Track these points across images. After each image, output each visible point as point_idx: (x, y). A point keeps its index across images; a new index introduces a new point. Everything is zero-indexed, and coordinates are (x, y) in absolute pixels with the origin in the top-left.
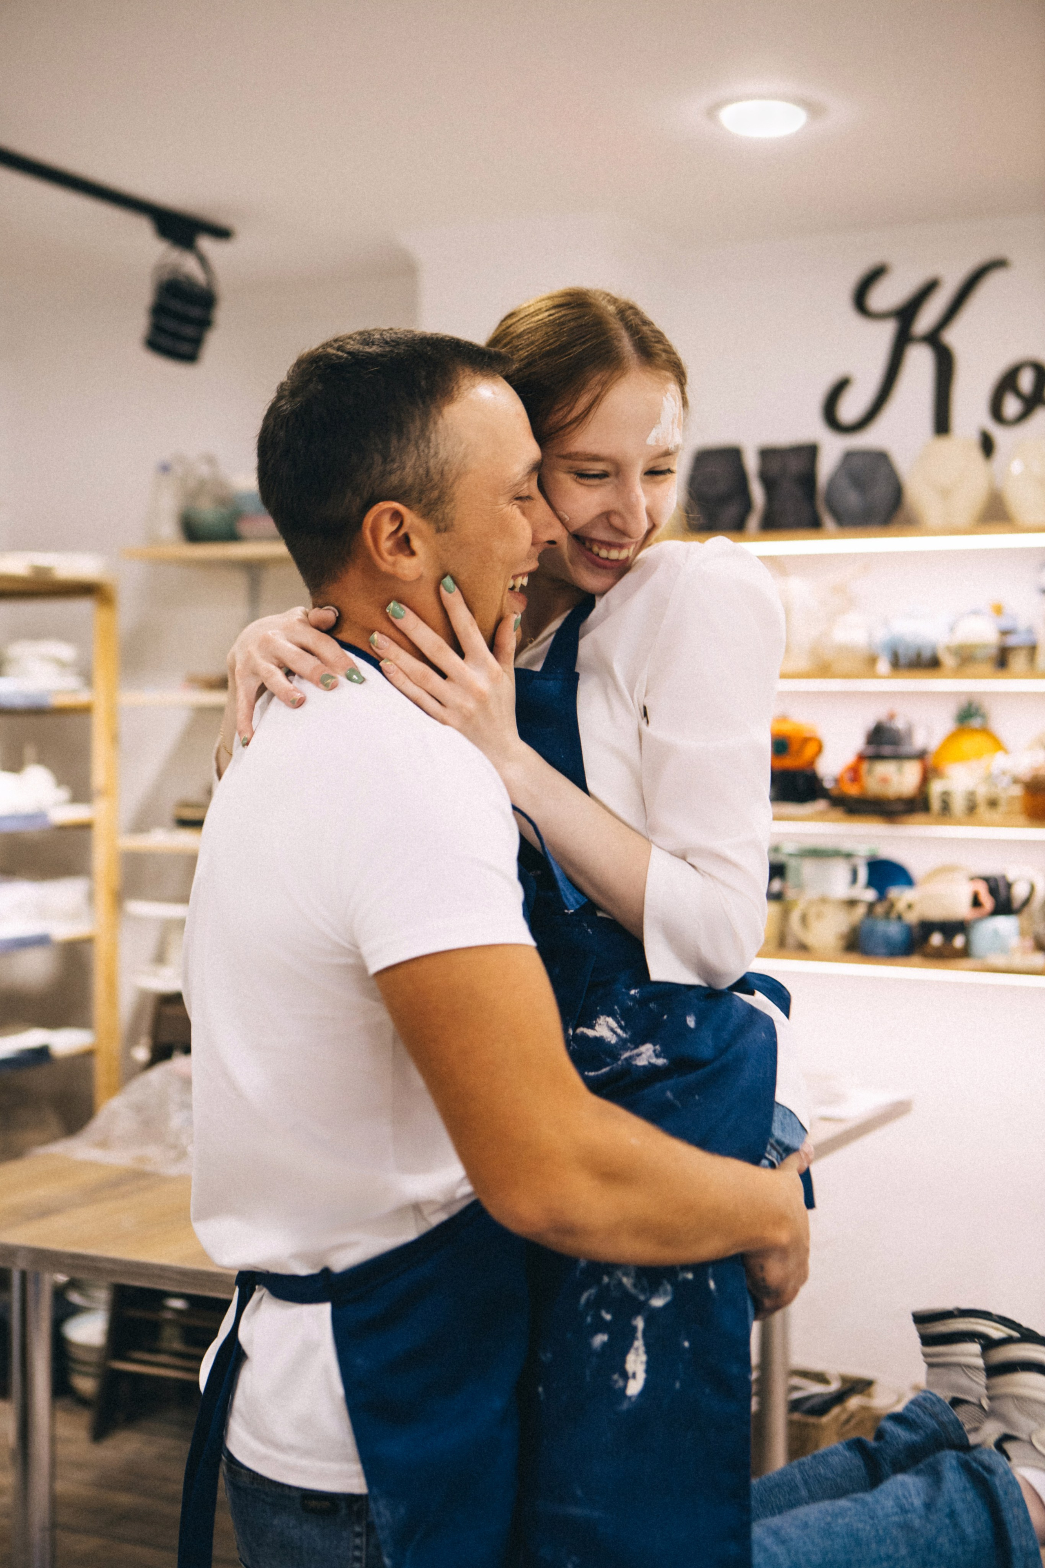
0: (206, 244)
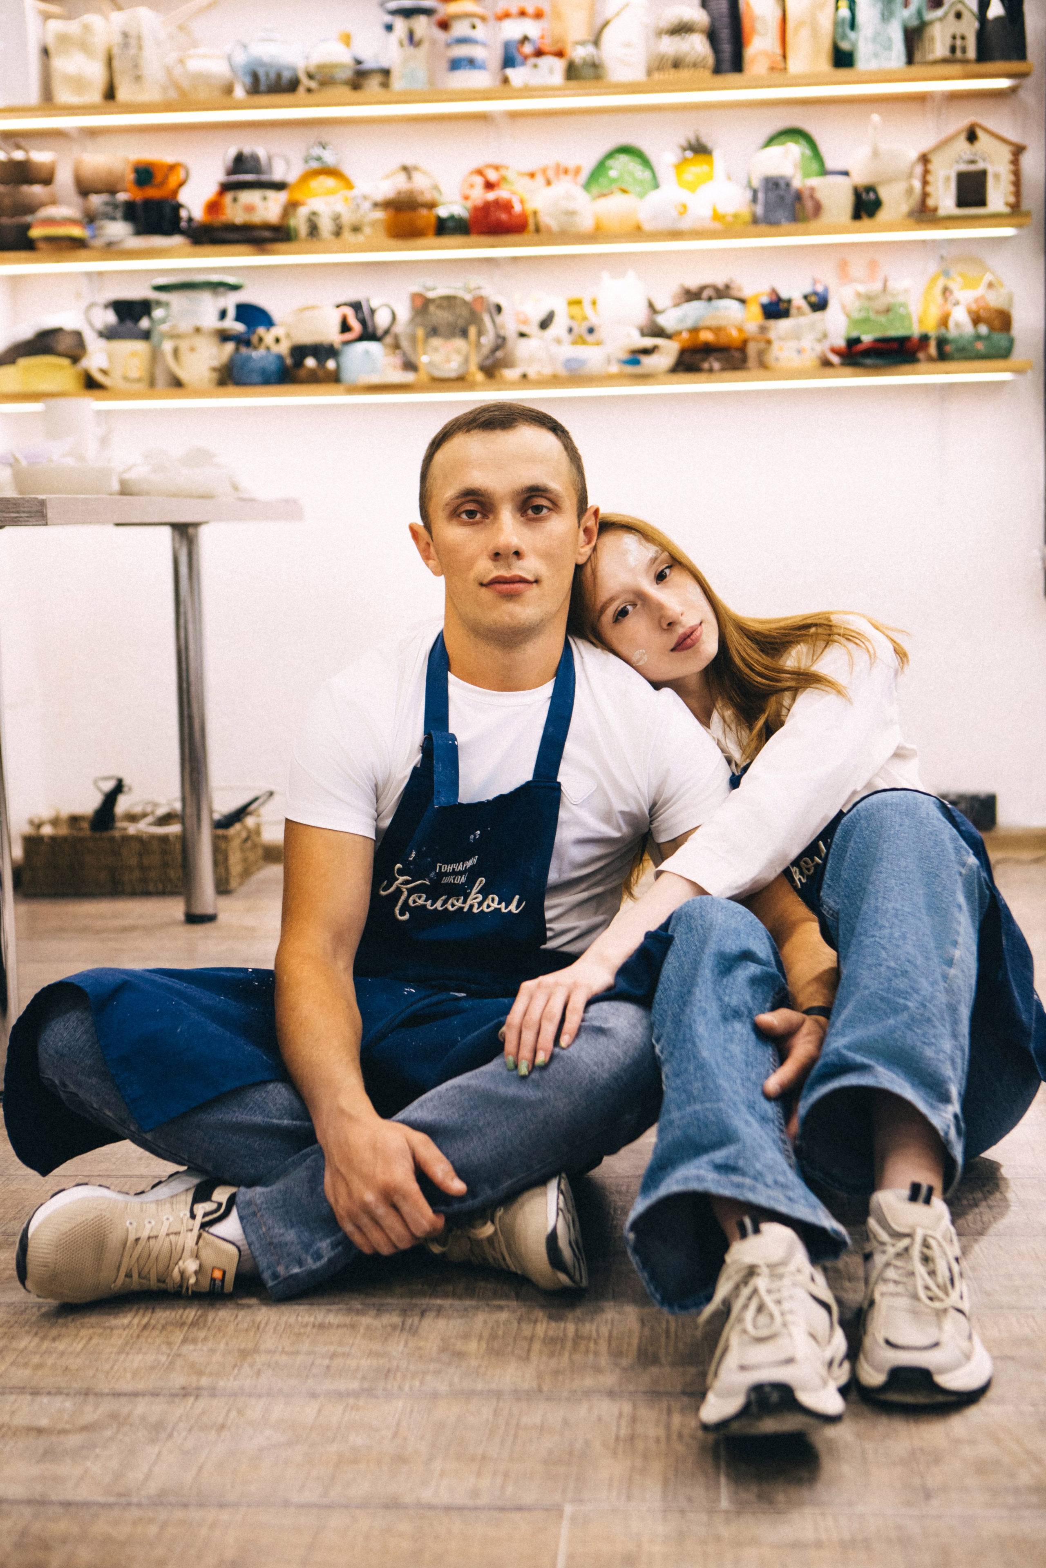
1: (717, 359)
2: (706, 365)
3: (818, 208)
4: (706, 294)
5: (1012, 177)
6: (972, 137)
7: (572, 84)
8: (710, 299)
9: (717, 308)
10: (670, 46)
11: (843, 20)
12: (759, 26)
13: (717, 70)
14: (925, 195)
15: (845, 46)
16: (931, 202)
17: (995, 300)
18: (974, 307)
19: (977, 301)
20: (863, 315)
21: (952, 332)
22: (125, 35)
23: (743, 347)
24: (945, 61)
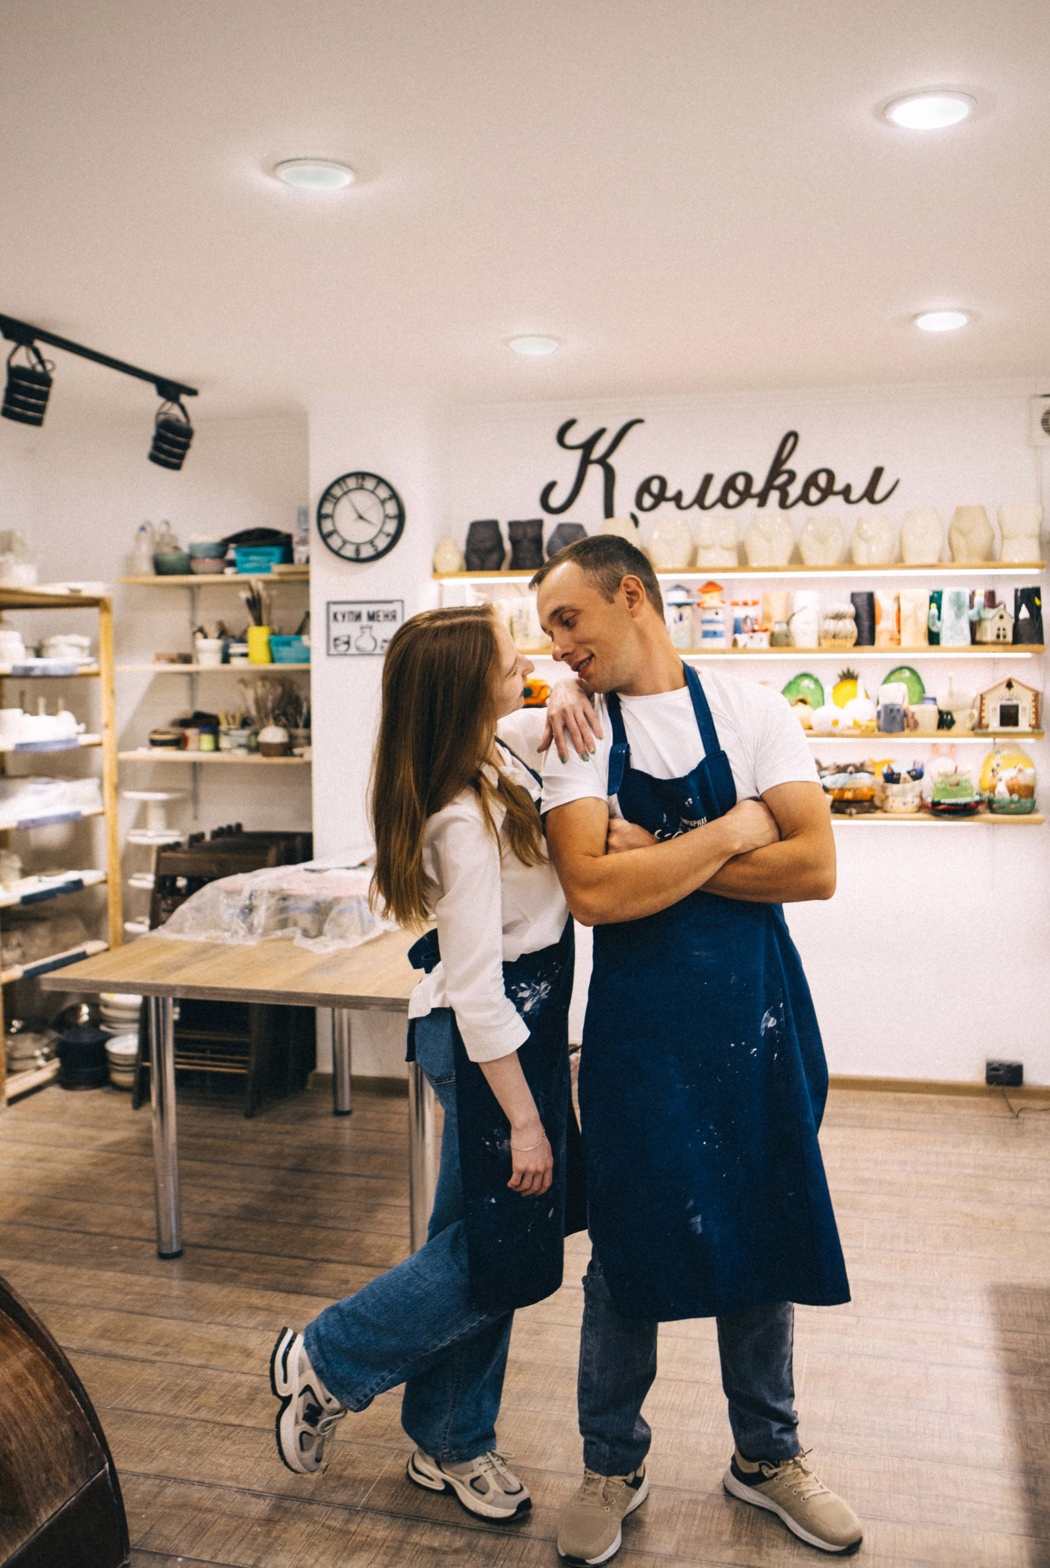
0: (184, 399)
1: (855, 807)
2: (848, 811)
3: (916, 725)
4: (851, 769)
5: (1034, 710)
6: (1009, 685)
7: (774, 649)
8: (851, 773)
9: (855, 778)
10: (832, 626)
11: (933, 616)
12: (884, 615)
13: (858, 643)
14: (981, 718)
15: (934, 629)
16: (984, 722)
17: (1024, 780)
18: (1010, 783)
19: (1012, 779)
20: (943, 786)
21: (997, 797)
22: (521, 611)
23: (871, 800)
24: (994, 643)
